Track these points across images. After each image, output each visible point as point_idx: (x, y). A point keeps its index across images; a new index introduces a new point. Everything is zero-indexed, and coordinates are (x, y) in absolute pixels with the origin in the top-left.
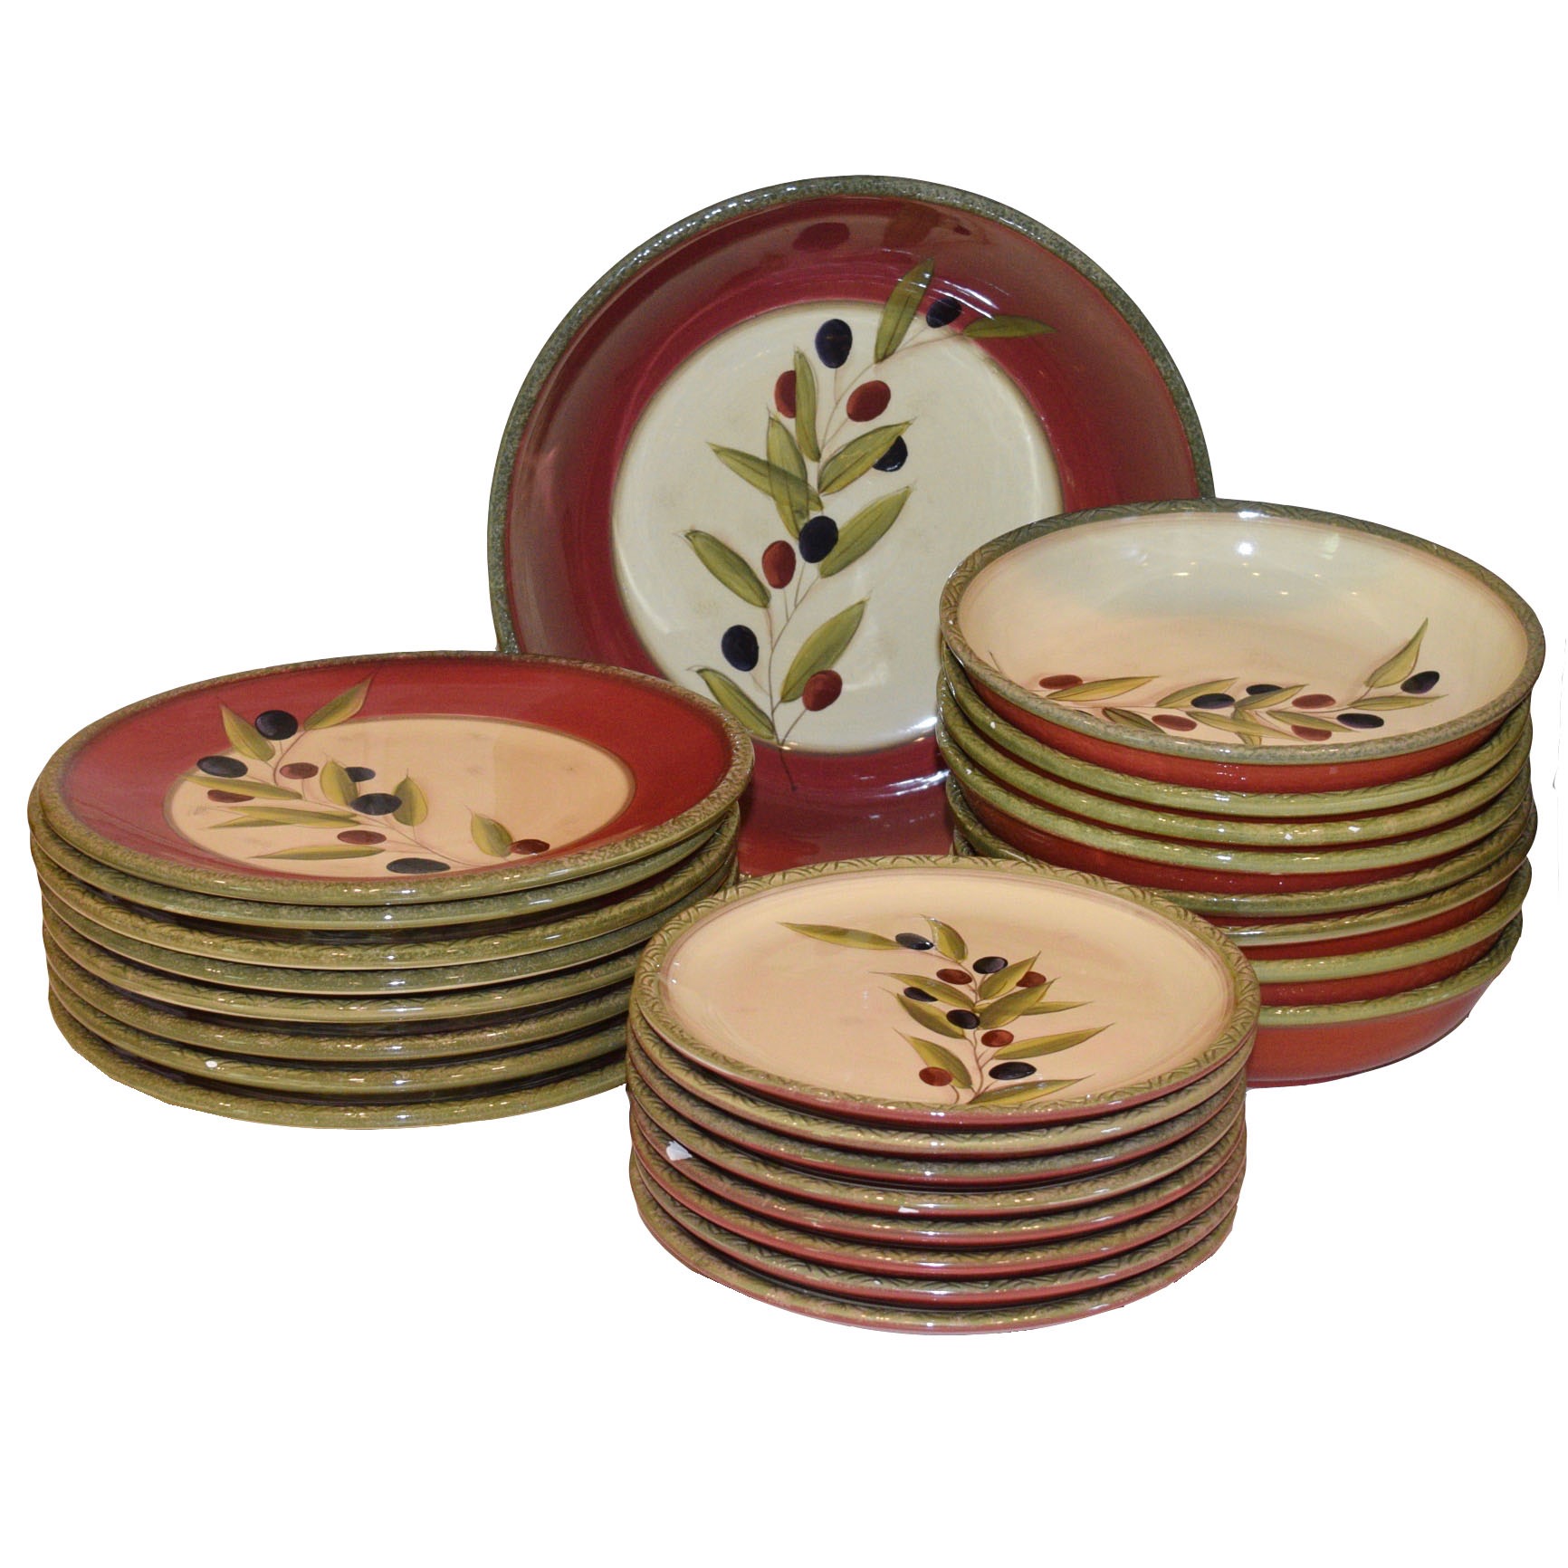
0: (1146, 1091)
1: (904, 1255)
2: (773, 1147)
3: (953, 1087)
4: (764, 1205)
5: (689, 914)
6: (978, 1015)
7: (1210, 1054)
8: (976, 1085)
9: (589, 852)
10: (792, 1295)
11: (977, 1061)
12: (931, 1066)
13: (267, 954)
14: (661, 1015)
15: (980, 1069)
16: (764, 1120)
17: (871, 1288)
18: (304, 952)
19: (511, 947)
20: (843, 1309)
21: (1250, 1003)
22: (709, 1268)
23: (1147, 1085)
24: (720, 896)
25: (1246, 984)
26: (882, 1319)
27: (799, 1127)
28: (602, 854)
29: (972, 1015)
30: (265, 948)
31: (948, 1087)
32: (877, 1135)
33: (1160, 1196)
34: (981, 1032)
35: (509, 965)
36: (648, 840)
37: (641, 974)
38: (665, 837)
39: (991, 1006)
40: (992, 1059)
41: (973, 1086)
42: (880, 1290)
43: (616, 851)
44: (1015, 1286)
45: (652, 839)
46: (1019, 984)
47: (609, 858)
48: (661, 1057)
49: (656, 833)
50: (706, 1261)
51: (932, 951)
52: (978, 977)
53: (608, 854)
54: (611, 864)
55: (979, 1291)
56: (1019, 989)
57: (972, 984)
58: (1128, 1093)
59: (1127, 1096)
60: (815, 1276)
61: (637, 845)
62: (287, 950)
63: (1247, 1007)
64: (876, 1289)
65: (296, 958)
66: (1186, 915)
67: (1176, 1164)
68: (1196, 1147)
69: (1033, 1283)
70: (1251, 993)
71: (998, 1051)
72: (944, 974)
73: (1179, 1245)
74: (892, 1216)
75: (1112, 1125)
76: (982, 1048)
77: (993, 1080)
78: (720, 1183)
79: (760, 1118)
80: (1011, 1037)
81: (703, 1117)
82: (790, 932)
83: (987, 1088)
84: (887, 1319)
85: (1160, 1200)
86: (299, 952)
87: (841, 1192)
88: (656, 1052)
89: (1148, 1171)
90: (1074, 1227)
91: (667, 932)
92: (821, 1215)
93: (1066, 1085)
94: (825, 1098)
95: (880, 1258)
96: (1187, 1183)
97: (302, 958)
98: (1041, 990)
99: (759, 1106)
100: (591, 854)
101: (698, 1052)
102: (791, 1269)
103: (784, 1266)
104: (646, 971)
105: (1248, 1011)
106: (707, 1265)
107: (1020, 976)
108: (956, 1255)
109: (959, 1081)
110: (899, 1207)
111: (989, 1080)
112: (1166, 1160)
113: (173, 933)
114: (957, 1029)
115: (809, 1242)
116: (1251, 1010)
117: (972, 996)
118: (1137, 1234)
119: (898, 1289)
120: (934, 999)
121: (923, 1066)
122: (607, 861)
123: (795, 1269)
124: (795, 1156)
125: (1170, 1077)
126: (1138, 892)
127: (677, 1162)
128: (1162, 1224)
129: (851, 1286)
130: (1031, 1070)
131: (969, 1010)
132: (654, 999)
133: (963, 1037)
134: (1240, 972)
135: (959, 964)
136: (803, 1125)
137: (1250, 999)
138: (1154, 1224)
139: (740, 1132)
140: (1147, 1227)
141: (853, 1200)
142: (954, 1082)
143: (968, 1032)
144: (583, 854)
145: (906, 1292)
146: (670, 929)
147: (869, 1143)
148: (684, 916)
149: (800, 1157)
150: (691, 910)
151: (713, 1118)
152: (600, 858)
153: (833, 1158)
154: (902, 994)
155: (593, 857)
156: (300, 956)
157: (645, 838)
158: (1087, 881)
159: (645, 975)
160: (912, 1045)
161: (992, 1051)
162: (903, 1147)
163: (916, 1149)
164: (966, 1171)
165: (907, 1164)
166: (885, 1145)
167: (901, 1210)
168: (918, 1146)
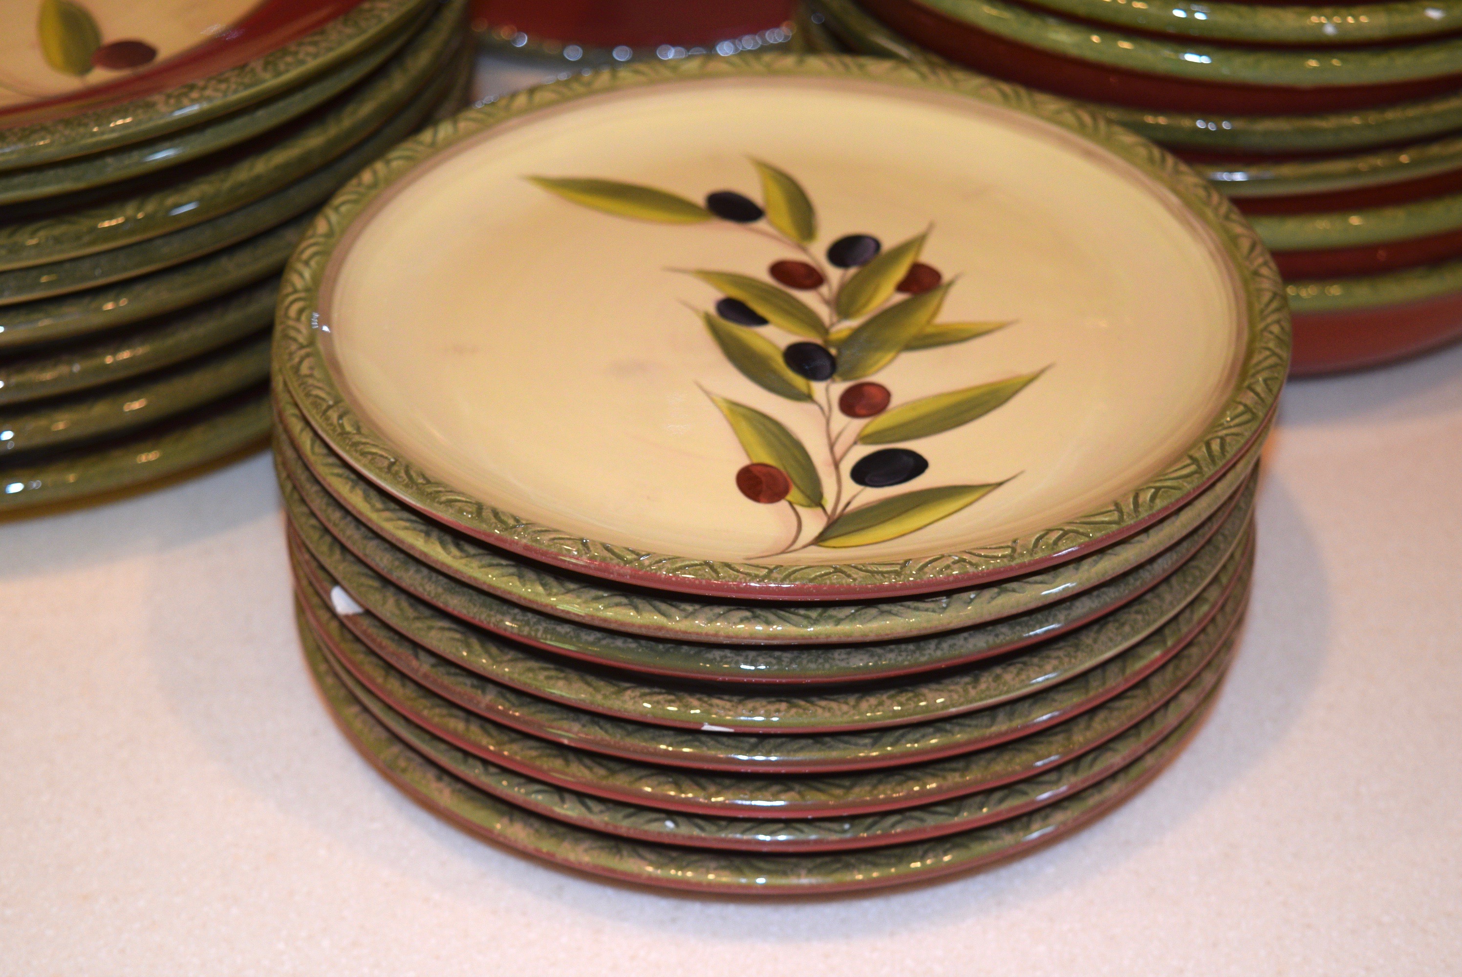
0: (1114, 527)
1: (712, 789)
2: (493, 620)
3: (791, 504)
4: (483, 705)
5: (375, 173)
6: (833, 351)
7: (1216, 446)
8: (829, 505)
9: (201, 83)
10: (537, 831)
11: (832, 447)
12: (756, 460)
14: (310, 381)
15: (836, 465)
16: (475, 579)
17: (660, 834)
19: (86, 239)
20: (618, 858)
21: (1277, 337)
22: (407, 778)
23: (1115, 516)
24: (427, 136)
25: (1266, 297)
26: (680, 873)
27: (532, 597)
28: (223, 86)
29: (821, 350)
31: (783, 504)
32: (663, 614)
33: (1128, 672)
34: (838, 388)
35: (86, 265)
36: (301, 56)
37: (287, 295)
38: (330, 49)
39: (856, 333)
40: (855, 443)
41: (823, 502)
42: (675, 835)
43: (247, 80)
44: (893, 825)
45: (308, 54)
46: (901, 287)
47: (236, 91)
48: (313, 453)
49: (315, 44)
50: (402, 763)
51: (761, 224)
52: (835, 275)
53: (233, 86)
54: (240, 101)
55: (834, 837)
56: (900, 297)
57: (824, 290)
58: (1083, 534)
59: (1083, 540)
60: (570, 810)
61: (282, 67)
63: (1271, 345)
64: (668, 835)
66: (1163, 160)
67: (1155, 621)
68: (1187, 586)
69: (922, 820)
70: (1275, 317)
71: (866, 426)
72: (780, 270)
73: (1153, 732)
74: (692, 733)
75: (1059, 580)
76: (840, 420)
77: (857, 488)
78: (415, 663)
79: (470, 577)
80: (885, 395)
81: (383, 561)
82: (539, 194)
83: (848, 504)
84: (689, 874)
85: (1126, 680)
87: (605, 697)
88: (306, 441)
89: (1111, 640)
90: (990, 738)
91: (336, 209)
92: (576, 727)
93: (976, 495)
94: (573, 557)
95: (672, 793)
96: (1170, 643)
98: (933, 300)
99: (468, 556)
100: (204, 88)
101: (365, 461)
102: (533, 796)
103: (523, 791)
104: (295, 291)
105: (1274, 354)
106: (404, 771)
107: (900, 272)
108: (797, 787)
109: (803, 492)
110: (703, 725)
111: (851, 487)
112: (1139, 617)
114: (799, 381)
115: (558, 763)
116: (1278, 351)
117: (824, 313)
118: (1089, 734)
119: (703, 835)
120: (762, 321)
121: (743, 461)
122: (233, 97)
123: (540, 797)
124: (528, 636)
125: (1153, 498)
126: (1087, 118)
127: (347, 616)
128: (1129, 712)
129: (629, 829)
130: (918, 465)
131: (817, 340)
132: (302, 347)
133: (807, 397)
134: (1256, 273)
135: (804, 250)
136: (538, 594)
137: (1276, 329)
138: (1116, 714)
139: (440, 590)
140: (1106, 720)
141: (626, 710)
142: (794, 494)
143: (818, 388)
144: (192, 87)
145: (716, 839)
146: (343, 203)
147: (647, 627)
148: (367, 177)
149: (536, 639)
150: (379, 166)
151: (397, 563)
152: (219, 95)
153: (593, 644)
154: (712, 310)
155: (208, 92)
157: (296, 53)
158: (1005, 96)
159: (291, 298)
160: (725, 416)
161: (856, 425)
162: (707, 634)
163: (728, 637)
164: (813, 666)
165: (714, 655)
166: (677, 632)
167: (707, 727)
168: (731, 634)
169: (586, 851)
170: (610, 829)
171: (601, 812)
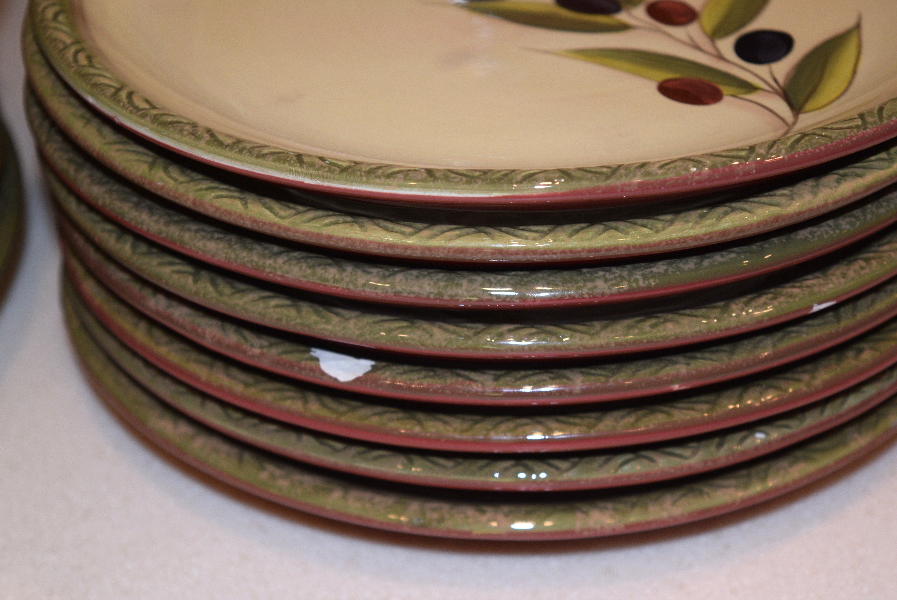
110: (811, 307)
162: (818, 208)
163: (836, 202)
164: (882, 211)
165: (803, 234)
166: (791, 216)
167: (817, 308)
168: (838, 198)
169: (674, 504)
170: (711, 466)
171: (694, 454)
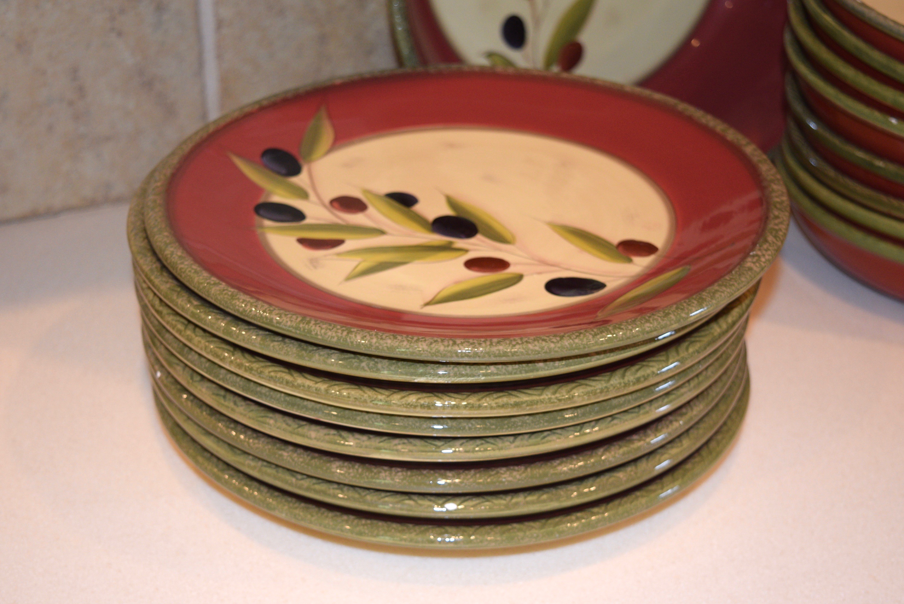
13: (524, 405)
18: (558, 395)
30: (521, 400)
62: (542, 397)
65: (553, 402)
86: (553, 397)
97: (558, 402)
113: (422, 401)
156: (556, 401)
